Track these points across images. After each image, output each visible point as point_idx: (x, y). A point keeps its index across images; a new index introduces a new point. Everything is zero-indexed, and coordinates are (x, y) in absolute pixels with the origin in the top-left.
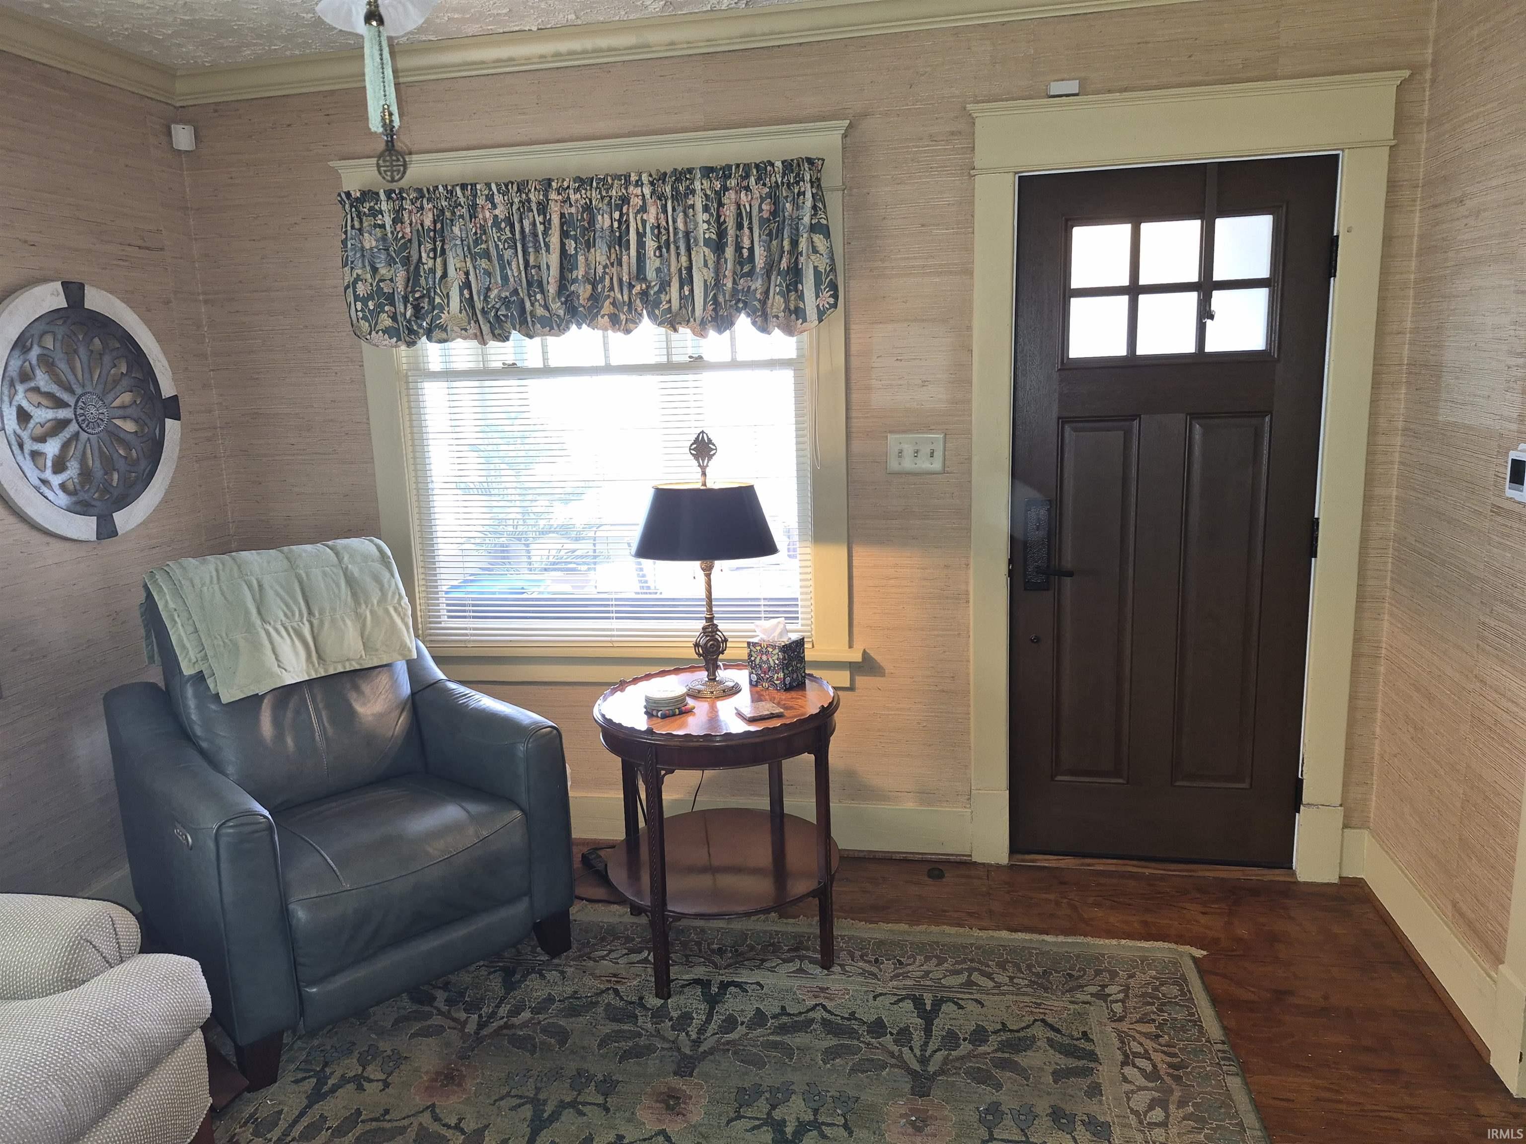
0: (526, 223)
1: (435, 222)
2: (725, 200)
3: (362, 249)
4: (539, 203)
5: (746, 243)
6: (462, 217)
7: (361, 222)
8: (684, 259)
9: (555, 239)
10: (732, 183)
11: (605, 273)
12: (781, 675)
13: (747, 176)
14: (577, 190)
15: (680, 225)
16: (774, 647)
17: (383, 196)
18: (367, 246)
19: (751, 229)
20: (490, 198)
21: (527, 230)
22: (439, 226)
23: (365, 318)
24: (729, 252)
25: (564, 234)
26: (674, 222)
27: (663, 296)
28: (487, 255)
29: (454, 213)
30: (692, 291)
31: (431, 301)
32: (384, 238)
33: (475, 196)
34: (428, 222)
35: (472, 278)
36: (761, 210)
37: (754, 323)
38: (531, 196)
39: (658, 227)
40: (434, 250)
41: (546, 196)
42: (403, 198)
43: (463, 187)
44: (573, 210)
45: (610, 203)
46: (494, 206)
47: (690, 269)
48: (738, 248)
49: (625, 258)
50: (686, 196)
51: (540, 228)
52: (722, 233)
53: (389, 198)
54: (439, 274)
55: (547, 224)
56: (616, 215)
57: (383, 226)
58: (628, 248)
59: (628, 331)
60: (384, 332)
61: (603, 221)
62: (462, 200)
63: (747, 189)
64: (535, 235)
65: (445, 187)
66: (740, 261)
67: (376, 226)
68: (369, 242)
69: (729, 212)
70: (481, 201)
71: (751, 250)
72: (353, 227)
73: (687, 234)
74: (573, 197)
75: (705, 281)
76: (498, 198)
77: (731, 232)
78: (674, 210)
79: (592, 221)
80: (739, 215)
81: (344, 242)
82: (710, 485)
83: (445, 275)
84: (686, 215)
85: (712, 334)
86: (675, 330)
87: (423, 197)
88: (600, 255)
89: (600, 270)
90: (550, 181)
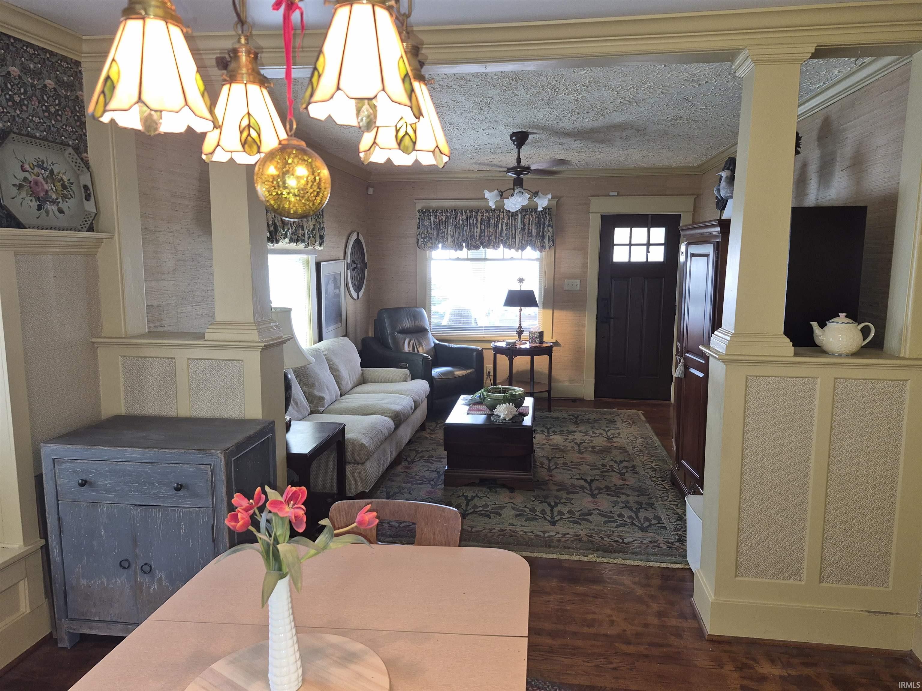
0: (471, 220)
1: (446, 219)
2: (526, 217)
3: (424, 225)
4: (475, 216)
5: (531, 228)
6: (453, 218)
7: (424, 218)
8: (514, 232)
9: (479, 225)
10: (528, 213)
11: (492, 234)
12: (538, 339)
13: (532, 212)
14: (486, 213)
15: (513, 223)
16: (537, 332)
17: (431, 211)
18: (426, 224)
19: (532, 225)
20: (462, 214)
21: (471, 222)
22: (447, 220)
23: (423, 243)
24: (526, 231)
25: (481, 224)
26: (512, 222)
27: (507, 241)
28: (459, 228)
29: (451, 217)
30: (515, 240)
31: (443, 239)
32: (431, 222)
33: (457, 213)
34: (444, 219)
35: (455, 234)
36: (535, 221)
37: (532, 249)
38: (473, 214)
39: (507, 223)
40: (445, 226)
41: (477, 214)
42: (437, 212)
43: (455, 210)
44: (484, 218)
45: (494, 217)
46: (462, 215)
47: (515, 234)
48: (529, 230)
49: (498, 231)
50: (515, 216)
51: (475, 222)
52: (524, 225)
53: (433, 212)
54: (446, 233)
55: (477, 221)
56: (496, 220)
57: (430, 219)
58: (499, 228)
59: (496, 249)
60: (429, 247)
61: (493, 221)
62: (454, 214)
63: (532, 215)
64: (473, 223)
65: (449, 210)
66: (528, 233)
67: (428, 219)
68: (426, 223)
69: (527, 221)
70: (459, 214)
71: (532, 230)
72: (422, 219)
73: (515, 225)
74: (485, 215)
75: (519, 238)
76: (464, 214)
77: (527, 225)
78: (512, 219)
79: (489, 221)
80: (529, 221)
81: (419, 223)
82: (522, 289)
83: (447, 233)
84: (515, 221)
85: (520, 251)
86: (510, 250)
87: (443, 212)
88: (491, 230)
89: (491, 234)
90: (479, 210)
